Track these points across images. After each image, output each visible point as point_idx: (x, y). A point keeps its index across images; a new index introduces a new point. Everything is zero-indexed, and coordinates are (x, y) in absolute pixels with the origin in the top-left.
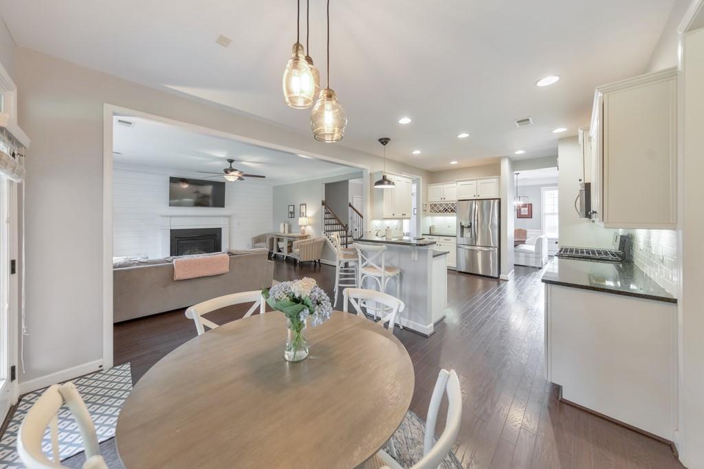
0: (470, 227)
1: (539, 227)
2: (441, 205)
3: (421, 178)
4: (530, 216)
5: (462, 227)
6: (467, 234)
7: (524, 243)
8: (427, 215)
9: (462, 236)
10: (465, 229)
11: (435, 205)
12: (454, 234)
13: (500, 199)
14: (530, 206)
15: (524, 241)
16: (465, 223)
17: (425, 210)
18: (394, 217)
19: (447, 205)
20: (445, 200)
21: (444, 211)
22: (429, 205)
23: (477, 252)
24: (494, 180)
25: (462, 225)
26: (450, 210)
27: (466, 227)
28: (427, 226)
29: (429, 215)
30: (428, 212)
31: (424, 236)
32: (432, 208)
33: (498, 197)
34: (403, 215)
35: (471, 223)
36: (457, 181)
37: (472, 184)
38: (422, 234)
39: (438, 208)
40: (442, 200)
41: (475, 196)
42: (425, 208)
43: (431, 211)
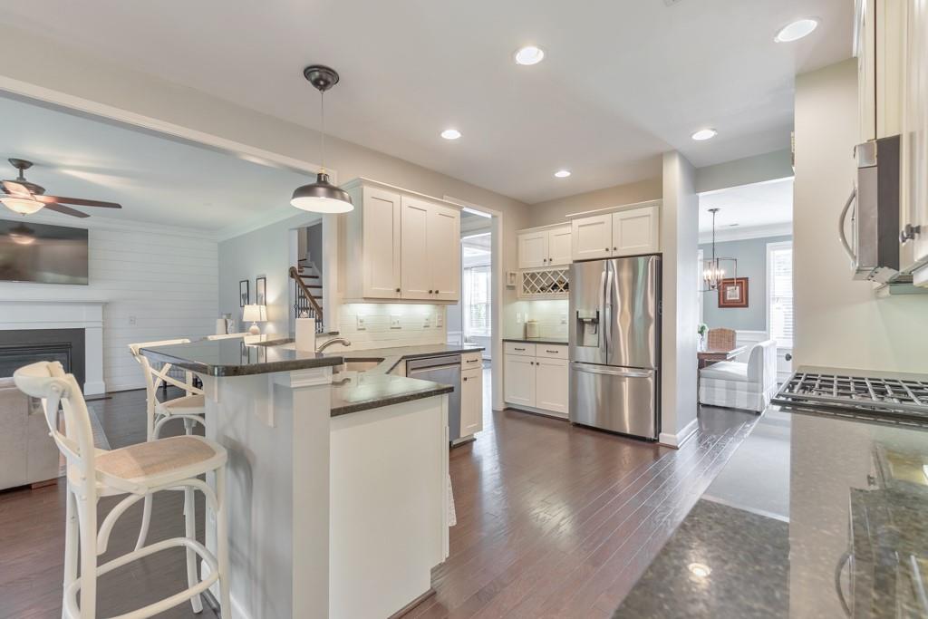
0: (596, 321)
1: (761, 324)
2: (544, 275)
3: (500, 215)
4: (743, 303)
5: (581, 322)
6: (590, 337)
7: (725, 359)
8: (517, 299)
9: (581, 343)
10: (587, 325)
11: (533, 276)
12: (565, 338)
13: (660, 255)
14: (743, 283)
15: (725, 354)
16: (587, 314)
17: (512, 288)
18: (398, 298)
19: (555, 273)
20: (553, 263)
21: (550, 288)
22: (520, 274)
23: (621, 381)
24: (650, 210)
25: (580, 317)
26: (561, 286)
27: (587, 322)
28: (519, 321)
29: (523, 299)
30: (520, 291)
31: (506, 343)
32: (527, 283)
33: (656, 251)
34: (431, 292)
35: (598, 313)
36: (572, 218)
37: (603, 223)
38: (504, 340)
39: (538, 282)
40: (546, 264)
41: (607, 250)
42: (512, 282)
43: (525, 289)
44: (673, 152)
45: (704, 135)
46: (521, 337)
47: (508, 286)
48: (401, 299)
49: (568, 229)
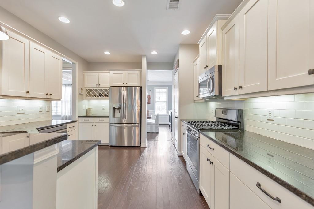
0: (120, 108)
2: (96, 90)
3: (77, 63)
4: (149, 103)
5: (114, 109)
6: (118, 114)
7: (150, 119)
8: (84, 99)
9: (114, 116)
10: (116, 110)
11: (91, 90)
12: (108, 114)
13: (141, 87)
14: (149, 97)
16: (117, 106)
17: (81, 95)
18: (28, 96)
19: (101, 90)
20: (100, 86)
21: (99, 96)
22: (85, 90)
23: (124, 129)
24: (138, 72)
25: (114, 107)
26: (104, 95)
27: (117, 109)
28: (84, 109)
29: (86, 99)
30: (85, 96)
31: (80, 118)
32: (89, 93)
33: (140, 86)
34: (47, 94)
35: (121, 105)
36: (110, 70)
37: (122, 74)
38: (78, 117)
39: (94, 93)
40: (98, 86)
41: (124, 83)
42: (82, 92)
43: (87, 96)
44: (145, 56)
45: (154, 53)
46: (85, 115)
47: (80, 94)
48: (29, 97)
49: (108, 74)
